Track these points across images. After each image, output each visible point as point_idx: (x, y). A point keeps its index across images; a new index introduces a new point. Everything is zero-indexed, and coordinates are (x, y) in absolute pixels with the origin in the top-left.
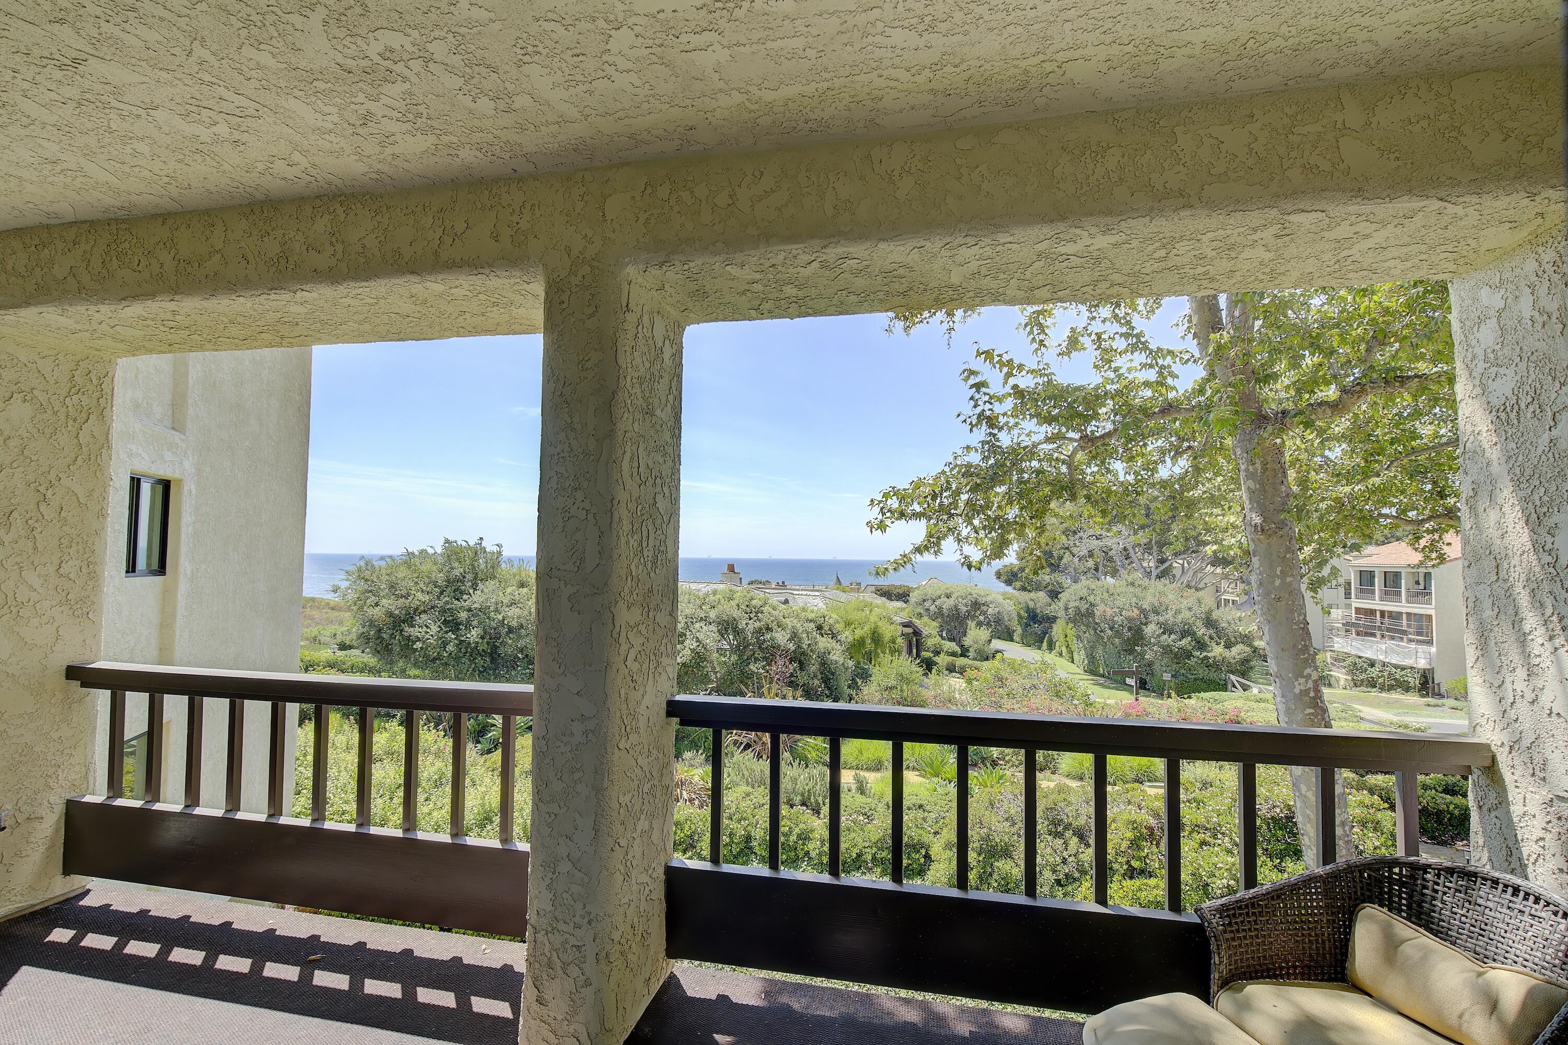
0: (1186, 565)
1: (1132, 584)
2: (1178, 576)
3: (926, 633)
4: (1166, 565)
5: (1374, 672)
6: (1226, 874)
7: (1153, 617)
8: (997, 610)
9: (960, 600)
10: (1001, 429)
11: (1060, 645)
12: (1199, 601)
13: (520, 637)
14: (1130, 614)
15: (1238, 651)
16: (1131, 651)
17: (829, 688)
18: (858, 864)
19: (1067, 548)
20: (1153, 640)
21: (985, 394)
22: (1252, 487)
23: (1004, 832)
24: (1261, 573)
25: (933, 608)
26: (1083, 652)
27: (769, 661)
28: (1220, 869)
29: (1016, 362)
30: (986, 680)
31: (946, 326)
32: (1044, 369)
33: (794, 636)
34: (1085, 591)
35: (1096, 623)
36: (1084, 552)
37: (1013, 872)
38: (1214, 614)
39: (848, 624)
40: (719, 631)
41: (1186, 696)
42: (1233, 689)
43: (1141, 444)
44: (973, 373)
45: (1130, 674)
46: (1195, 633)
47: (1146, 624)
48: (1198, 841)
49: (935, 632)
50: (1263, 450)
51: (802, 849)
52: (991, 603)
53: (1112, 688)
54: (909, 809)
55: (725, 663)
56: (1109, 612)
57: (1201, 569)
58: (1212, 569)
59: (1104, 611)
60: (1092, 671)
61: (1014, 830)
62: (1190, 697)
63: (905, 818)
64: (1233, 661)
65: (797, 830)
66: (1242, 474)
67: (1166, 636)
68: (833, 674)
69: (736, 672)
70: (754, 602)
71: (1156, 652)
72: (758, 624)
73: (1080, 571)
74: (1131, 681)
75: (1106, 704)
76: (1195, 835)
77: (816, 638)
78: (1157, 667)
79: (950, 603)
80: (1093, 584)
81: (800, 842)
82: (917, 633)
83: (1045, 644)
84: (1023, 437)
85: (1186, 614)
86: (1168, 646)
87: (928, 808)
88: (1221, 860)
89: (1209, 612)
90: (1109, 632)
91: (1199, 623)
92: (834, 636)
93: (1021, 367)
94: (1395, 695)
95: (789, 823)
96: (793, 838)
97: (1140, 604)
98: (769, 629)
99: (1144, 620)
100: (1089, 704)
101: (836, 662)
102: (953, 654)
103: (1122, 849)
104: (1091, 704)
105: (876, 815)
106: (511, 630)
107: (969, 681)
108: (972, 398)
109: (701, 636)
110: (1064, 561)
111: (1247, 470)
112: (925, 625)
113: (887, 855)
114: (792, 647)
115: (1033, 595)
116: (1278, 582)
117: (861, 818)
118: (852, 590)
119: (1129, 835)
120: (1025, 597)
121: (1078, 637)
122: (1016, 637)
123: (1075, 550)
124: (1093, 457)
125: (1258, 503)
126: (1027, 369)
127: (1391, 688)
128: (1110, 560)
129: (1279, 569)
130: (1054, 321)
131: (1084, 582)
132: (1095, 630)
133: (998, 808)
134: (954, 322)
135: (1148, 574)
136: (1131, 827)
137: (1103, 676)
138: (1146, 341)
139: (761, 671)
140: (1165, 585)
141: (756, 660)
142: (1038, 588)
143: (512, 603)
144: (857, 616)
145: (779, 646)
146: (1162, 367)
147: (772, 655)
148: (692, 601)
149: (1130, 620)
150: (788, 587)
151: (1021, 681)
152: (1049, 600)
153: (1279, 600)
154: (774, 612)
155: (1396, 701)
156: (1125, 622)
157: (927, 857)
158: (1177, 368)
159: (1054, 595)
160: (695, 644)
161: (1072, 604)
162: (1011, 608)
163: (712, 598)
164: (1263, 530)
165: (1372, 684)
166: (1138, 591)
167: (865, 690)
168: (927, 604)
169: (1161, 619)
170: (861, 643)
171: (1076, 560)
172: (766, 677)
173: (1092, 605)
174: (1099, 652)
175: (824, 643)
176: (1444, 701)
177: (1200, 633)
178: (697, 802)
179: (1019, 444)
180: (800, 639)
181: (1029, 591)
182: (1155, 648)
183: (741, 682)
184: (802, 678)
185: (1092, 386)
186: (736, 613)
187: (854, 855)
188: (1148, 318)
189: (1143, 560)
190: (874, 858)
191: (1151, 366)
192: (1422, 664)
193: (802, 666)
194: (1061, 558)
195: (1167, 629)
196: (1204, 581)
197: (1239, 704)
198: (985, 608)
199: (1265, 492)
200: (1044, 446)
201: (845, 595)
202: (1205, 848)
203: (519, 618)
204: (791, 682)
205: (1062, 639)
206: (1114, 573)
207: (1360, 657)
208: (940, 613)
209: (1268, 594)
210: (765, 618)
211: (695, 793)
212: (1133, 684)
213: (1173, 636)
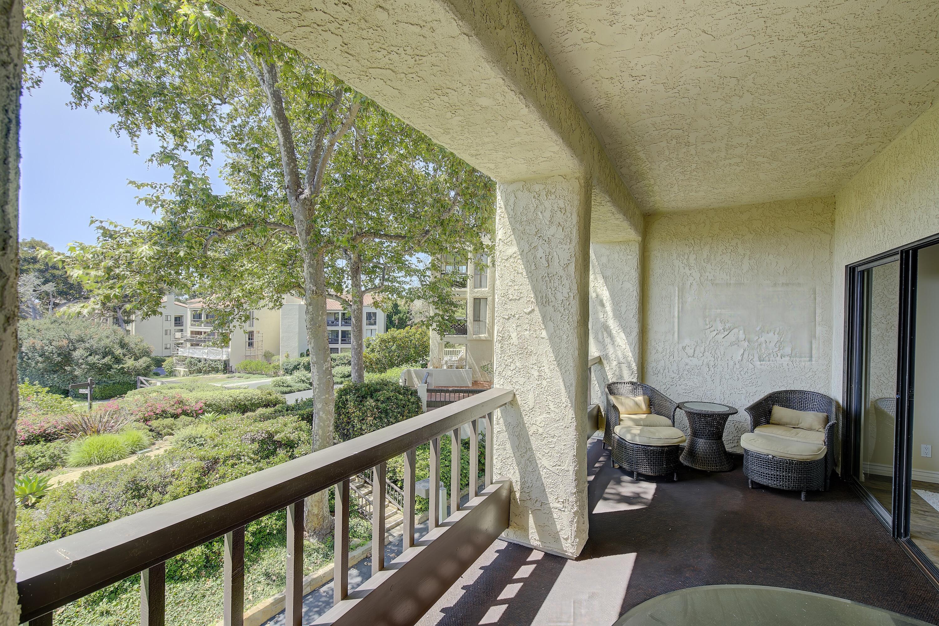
5: (201, 365)
7: (80, 344)
14: (61, 343)
15: (143, 362)
20: (81, 361)
22: (312, 271)
24: (313, 314)
38: (125, 340)
42: (142, 385)
46: (113, 353)
47: (74, 350)
56: (39, 344)
59: (34, 343)
64: (140, 368)
67: (91, 357)
71: (83, 369)
74: (85, 391)
85: (106, 341)
86: (94, 364)
89: (122, 338)
90: (40, 358)
91: (116, 346)
94: (212, 376)
97: (68, 336)
99: (72, 347)
111: (309, 263)
116: (320, 318)
125: (314, 280)
127: (209, 372)
129: (321, 312)
149: (60, 348)
153: (320, 326)
155: (214, 378)
156: (55, 350)
165: (199, 371)
166: (65, 326)
169: (87, 345)
173: (20, 339)
176: (234, 374)
177: (117, 353)
182: (83, 366)
192: (224, 358)
195: (93, 352)
199: (317, 274)
207: (192, 358)
209: (315, 324)
212: (87, 392)
213: (97, 357)
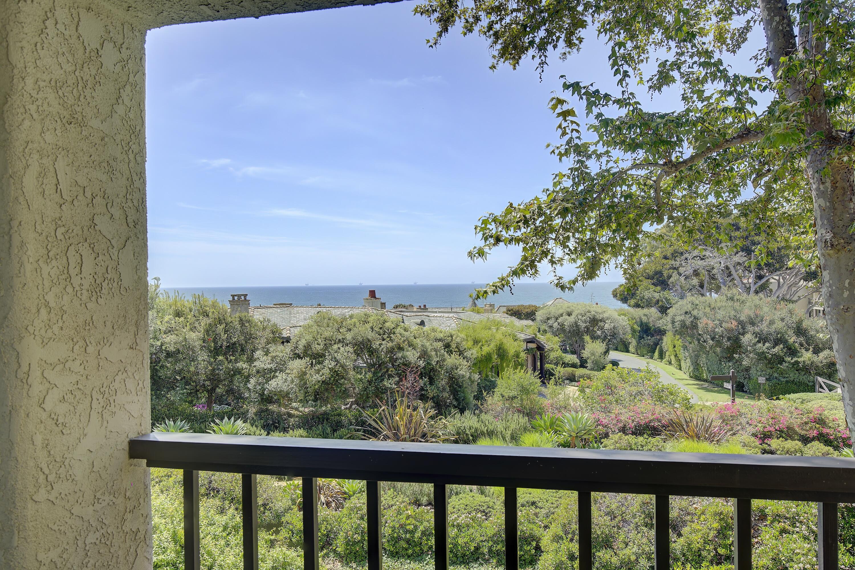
0: (781, 280)
1: (732, 299)
2: (774, 291)
3: (549, 348)
4: (764, 280)
6: (802, 559)
7: (749, 328)
8: (612, 325)
9: (580, 317)
10: (589, 157)
11: (669, 355)
12: (791, 312)
13: (177, 361)
14: (729, 325)
15: (824, 357)
16: (730, 359)
17: (457, 400)
18: (476, 556)
19: (675, 268)
20: (749, 348)
21: (572, 122)
22: (823, 205)
23: (605, 525)
24: (830, 286)
25: (556, 325)
26: (688, 360)
27: (402, 376)
28: (798, 554)
29: (602, 92)
30: (597, 388)
31: (537, 60)
32: (629, 98)
33: (424, 355)
34: (689, 306)
35: (700, 335)
36: (690, 271)
37: (612, 560)
38: (804, 324)
39: (476, 342)
40: (355, 351)
41: (775, 398)
42: (820, 390)
43: (728, 168)
44: (560, 102)
45: (727, 380)
46: (787, 341)
47: (743, 334)
48: (779, 529)
49: (556, 347)
50: (832, 169)
51: (427, 544)
52: (608, 319)
53: (715, 392)
54: (523, 506)
55: (361, 380)
56: (711, 324)
57: (795, 284)
58: (805, 283)
59: (707, 324)
60: (697, 377)
61: (614, 523)
62: (778, 399)
63: (519, 514)
64: (820, 365)
65: (421, 528)
66: (814, 194)
67: (760, 345)
68: (460, 387)
69: (372, 388)
70: (387, 325)
71: (752, 359)
72: (390, 345)
73: (686, 288)
74: (728, 386)
75: (705, 406)
76: (776, 524)
77: (444, 355)
78: (753, 371)
79: (571, 319)
80: (698, 299)
81: (425, 538)
82: (540, 348)
83: (656, 354)
84: (611, 164)
85: (779, 325)
86: (763, 353)
87: (540, 505)
88: (799, 546)
89: (800, 322)
90: (711, 342)
91: (791, 332)
92: (461, 353)
93: (607, 96)
95: (414, 522)
96: (418, 535)
97: (738, 316)
98: (401, 349)
99: (741, 331)
100: (689, 407)
101: (463, 376)
102: (574, 366)
103: (710, 538)
104: (691, 407)
105: (494, 512)
106: (169, 355)
107: (582, 391)
108: (560, 126)
109: (339, 357)
110: (672, 280)
111: (818, 189)
112: (548, 340)
113: (501, 547)
114: (422, 363)
115: (646, 311)
116: (846, 294)
117: (479, 515)
118: (486, 311)
119: (716, 525)
120: (639, 313)
121: (685, 348)
122: (631, 348)
123: (681, 270)
124: (678, 181)
125: (828, 219)
126: (613, 99)
128: (713, 278)
129: (847, 281)
130: (647, 56)
131: (689, 297)
132: (699, 340)
133: (601, 504)
134: (546, 56)
135: (748, 290)
136: (718, 518)
137: (706, 381)
138: (725, 69)
139: (394, 386)
140: (761, 299)
141: (390, 376)
142: (649, 304)
143: (169, 331)
144: (484, 334)
145: (410, 363)
146: (740, 94)
147: (404, 372)
148: (331, 324)
149: (729, 330)
150: (429, 310)
151: (628, 388)
152: (660, 315)
153: (847, 310)
154: (406, 333)
156: (725, 332)
157: (538, 548)
158: (754, 94)
159: (664, 310)
160: (333, 364)
161: (678, 318)
162: (624, 323)
163: (349, 321)
164: (832, 245)
166: (737, 305)
167: (490, 400)
168: (550, 322)
169: (757, 329)
170: (488, 358)
171: (682, 279)
172: (398, 391)
173: (695, 318)
174: (703, 360)
175: (451, 360)
177: (791, 341)
178: (333, 505)
179: (608, 171)
180: (430, 357)
181: (643, 307)
182: (751, 355)
183: (377, 397)
184: (432, 391)
185: (675, 114)
186: (371, 335)
187: (472, 548)
188: (734, 52)
189: (744, 277)
190: (490, 551)
191: (730, 93)
193: (431, 382)
194: (670, 277)
195: (762, 339)
196: (798, 294)
197: (824, 403)
198: (601, 324)
199: (835, 209)
200: (633, 172)
201: (478, 316)
202: (784, 535)
203: (175, 343)
204: (422, 395)
205: (671, 349)
206: (718, 289)
208: (562, 329)
209: (837, 305)
210: (397, 339)
211: (332, 497)
212: (730, 387)
213: (767, 345)
